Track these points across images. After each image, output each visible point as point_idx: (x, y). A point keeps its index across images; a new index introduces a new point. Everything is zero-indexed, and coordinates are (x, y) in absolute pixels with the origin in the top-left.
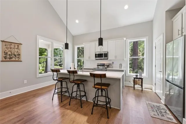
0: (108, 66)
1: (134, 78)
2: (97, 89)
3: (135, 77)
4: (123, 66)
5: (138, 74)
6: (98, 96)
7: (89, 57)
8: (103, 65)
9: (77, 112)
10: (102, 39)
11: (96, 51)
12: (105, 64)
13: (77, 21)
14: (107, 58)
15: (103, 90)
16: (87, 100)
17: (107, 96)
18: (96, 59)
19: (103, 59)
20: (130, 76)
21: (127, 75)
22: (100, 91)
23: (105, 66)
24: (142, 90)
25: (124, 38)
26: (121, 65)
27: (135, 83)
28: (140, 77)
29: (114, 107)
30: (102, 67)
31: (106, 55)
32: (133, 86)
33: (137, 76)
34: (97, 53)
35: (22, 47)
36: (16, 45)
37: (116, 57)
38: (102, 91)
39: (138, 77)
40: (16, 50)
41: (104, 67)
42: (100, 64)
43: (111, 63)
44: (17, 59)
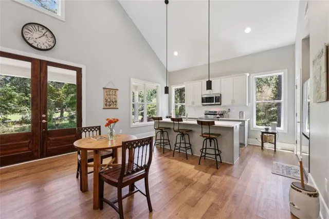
0: (222, 115)
1: (263, 133)
2: (205, 138)
3: (264, 131)
4: (244, 115)
5: (270, 128)
6: (206, 148)
7: (193, 103)
8: (214, 113)
9: (183, 162)
10: (211, 81)
11: (203, 93)
12: (216, 112)
13: (176, 54)
14: (219, 103)
15: (212, 140)
16: (192, 154)
17: (216, 148)
18: (203, 105)
19: (214, 105)
20: (256, 131)
21: (251, 129)
22: (208, 140)
23: (217, 115)
24: (275, 151)
25: (246, 74)
26: (241, 113)
27: (264, 140)
28: (274, 131)
29: (226, 161)
30: (212, 116)
31: (218, 99)
32: (261, 145)
33: (267, 129)
34: (205, 96)
35: (118, 92)
36: (114, 91)
37: (233, 101)
38: (210, 142)
39: (270, 131)
40: (114, 96)
41: (215, 116)
42: (210, 112)
43: (226, 110)
44: (114, 106)
